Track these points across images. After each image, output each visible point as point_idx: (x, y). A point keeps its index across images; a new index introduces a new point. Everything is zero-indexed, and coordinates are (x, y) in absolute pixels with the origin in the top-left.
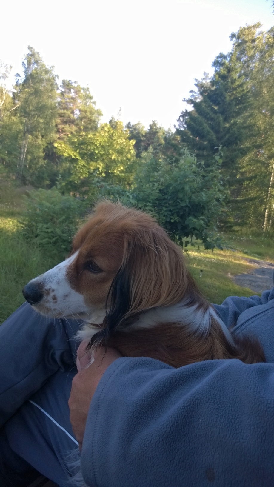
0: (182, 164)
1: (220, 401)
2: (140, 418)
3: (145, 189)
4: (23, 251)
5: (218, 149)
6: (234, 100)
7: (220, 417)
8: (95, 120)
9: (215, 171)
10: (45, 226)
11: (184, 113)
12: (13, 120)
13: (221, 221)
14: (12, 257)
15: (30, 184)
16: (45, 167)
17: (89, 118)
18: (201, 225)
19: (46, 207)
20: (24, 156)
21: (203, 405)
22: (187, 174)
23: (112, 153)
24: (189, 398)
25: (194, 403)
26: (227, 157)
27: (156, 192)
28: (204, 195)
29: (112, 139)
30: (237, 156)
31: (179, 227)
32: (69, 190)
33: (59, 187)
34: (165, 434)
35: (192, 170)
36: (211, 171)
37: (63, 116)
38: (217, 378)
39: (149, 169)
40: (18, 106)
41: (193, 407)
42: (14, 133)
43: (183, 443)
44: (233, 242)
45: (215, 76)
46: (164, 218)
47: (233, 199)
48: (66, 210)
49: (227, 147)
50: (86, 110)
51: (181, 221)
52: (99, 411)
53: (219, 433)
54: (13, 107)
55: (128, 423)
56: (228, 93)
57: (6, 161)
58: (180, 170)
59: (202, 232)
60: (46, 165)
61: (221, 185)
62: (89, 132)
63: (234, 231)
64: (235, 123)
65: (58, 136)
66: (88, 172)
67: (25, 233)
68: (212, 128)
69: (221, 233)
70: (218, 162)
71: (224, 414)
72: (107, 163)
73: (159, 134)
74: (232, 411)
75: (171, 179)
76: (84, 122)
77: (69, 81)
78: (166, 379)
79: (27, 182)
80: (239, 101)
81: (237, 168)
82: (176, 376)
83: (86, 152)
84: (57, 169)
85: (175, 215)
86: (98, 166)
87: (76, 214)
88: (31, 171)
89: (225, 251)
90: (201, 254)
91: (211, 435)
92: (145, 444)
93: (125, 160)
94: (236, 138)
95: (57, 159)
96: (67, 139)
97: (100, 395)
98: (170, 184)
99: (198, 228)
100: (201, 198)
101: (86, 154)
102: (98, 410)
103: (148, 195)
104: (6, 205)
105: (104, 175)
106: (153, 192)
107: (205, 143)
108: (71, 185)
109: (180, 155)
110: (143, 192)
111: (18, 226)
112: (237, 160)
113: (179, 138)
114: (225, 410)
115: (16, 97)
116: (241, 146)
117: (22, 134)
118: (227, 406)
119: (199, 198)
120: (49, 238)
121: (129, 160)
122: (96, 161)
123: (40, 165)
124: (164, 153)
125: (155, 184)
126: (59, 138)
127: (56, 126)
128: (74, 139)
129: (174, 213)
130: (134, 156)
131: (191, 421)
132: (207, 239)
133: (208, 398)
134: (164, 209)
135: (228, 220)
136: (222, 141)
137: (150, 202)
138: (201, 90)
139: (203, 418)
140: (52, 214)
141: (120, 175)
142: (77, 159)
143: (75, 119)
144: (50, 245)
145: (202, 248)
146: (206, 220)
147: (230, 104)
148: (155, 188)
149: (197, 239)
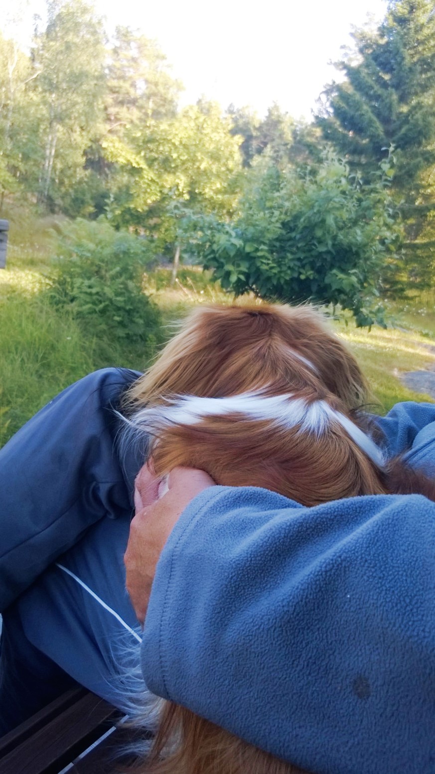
0: (323, 178)
1: (387, 566)
2: (242, 588)
3: (256, 220)
4: (50, 325)
5: (387, 151)
6: (419, 63)
7: (384, 592)
8: (172, 99)
9: (381, 191)
10: (87, 283)
11: (328, 88)
12: (31, 99)
13: (385, 281)
14: (31, 334)
15: (61, 212)
16: (86, 183)
17: (161, 96)
18: (353, 286)
19: (89, 251)
20: (51, 163)
21: (356, 570)
22: (331, 195)
23: (202, 158)
24: (331, 557)
25: (338, 566)
26: (401, 167)
27: (275, 227)
28: (359, 232)
29: (202, 133)
30: (417, 167)
31: (314, 288)
32: (126, 222)
33: (110, 216)
34: (286, 616)
35: (341, 189)
36: (373, 191)
37: (117, 92)
38: (383, 525)
39: (265, 185)
40: (39, 72)
41: (336, 573)
42: (33, 121)
43: (317, 633)
44: (404, 317)
45: (386, 19)
46: (289, 272)
47: (408, 242)
48: (121, 256)
49: (403, 149)
50: (157, 80)
51: (317, 277)
52: (172, 573)
53: (382, 620)
54: (31, 75)
55: (221, 595)
56: (408, 50)
57: (20, 172)
58: (320, 187)
59: (352, 297)
60: (88, 178)
61: (389, 215)
62: (161, 121)
63: (407, 298)
64: (419, 106)
65: (108, 127)
66: (161, 192)
67: (53, 294)
68: (378, 115)
69: (384, 300)
70: (386, 175)
71: (392, 587)
72: (192, 176)
73: (283, 125)
74: (407, 583)
75: (302, 204)
76: (153, 101)
77: (127, 28)
78: (290, 525)
79: (57, 209)
80: (428, 64)
81: (417, 188)
82: (308, 520)
83: (156, 156)
84: (106, 186)
85: (308, 267)
86: (177, 181)
87: (138, 263)
88: (63, 189)
89: (390, 331)
90: (349, 336)
91: (366, 622)
92: (249, 631)
93: (223, 172)
94: (420, 133)
95: (106, 169)
96: (124, 133)
97: (176, 547)
98: (301, 212)
99: (347, 290)
100: (354, 237)
101: (155, 159)
102: (171, 571)
103: (262, 232)
104: (21, 247)
105: (187, 197)
106: (272, 226)
107: (364, 142)
108: (132, 215)
109: (320, 161)
110: (254, 226)
111: (41, 283)
112: (419, 173)
113: (318, 132)
114: (393, 581)
115: (36, 57)
116: (426, 146)
117: (46, 123)
118: (398, 574)
119: (350, 237)
120: (94, 303)
121: (230, 171)
122: (174, 173)
123: (78, 179)
124: (291, 160)
125: (274, 211)
126: (110, 131)
127: (106, 109)
128: (135, 133)
129: (306, 264)
130: (239, 164)
131: (332, 596)
132: (361, 310)
133: (364, 559)
134: (289, 256)
135: (397, 278)
136: (395, 138)
137: (264, 244)
138: (361, 45)
139: (354, 592)
140: (97, 262)
141: (215, 197)
142: (141, 169)
143: (138, 97)
144: (95, 316)
145: (353, 324)
146: (361, 277)
147: (411, 70)
148: (273, 220)
149: (344, 309)
